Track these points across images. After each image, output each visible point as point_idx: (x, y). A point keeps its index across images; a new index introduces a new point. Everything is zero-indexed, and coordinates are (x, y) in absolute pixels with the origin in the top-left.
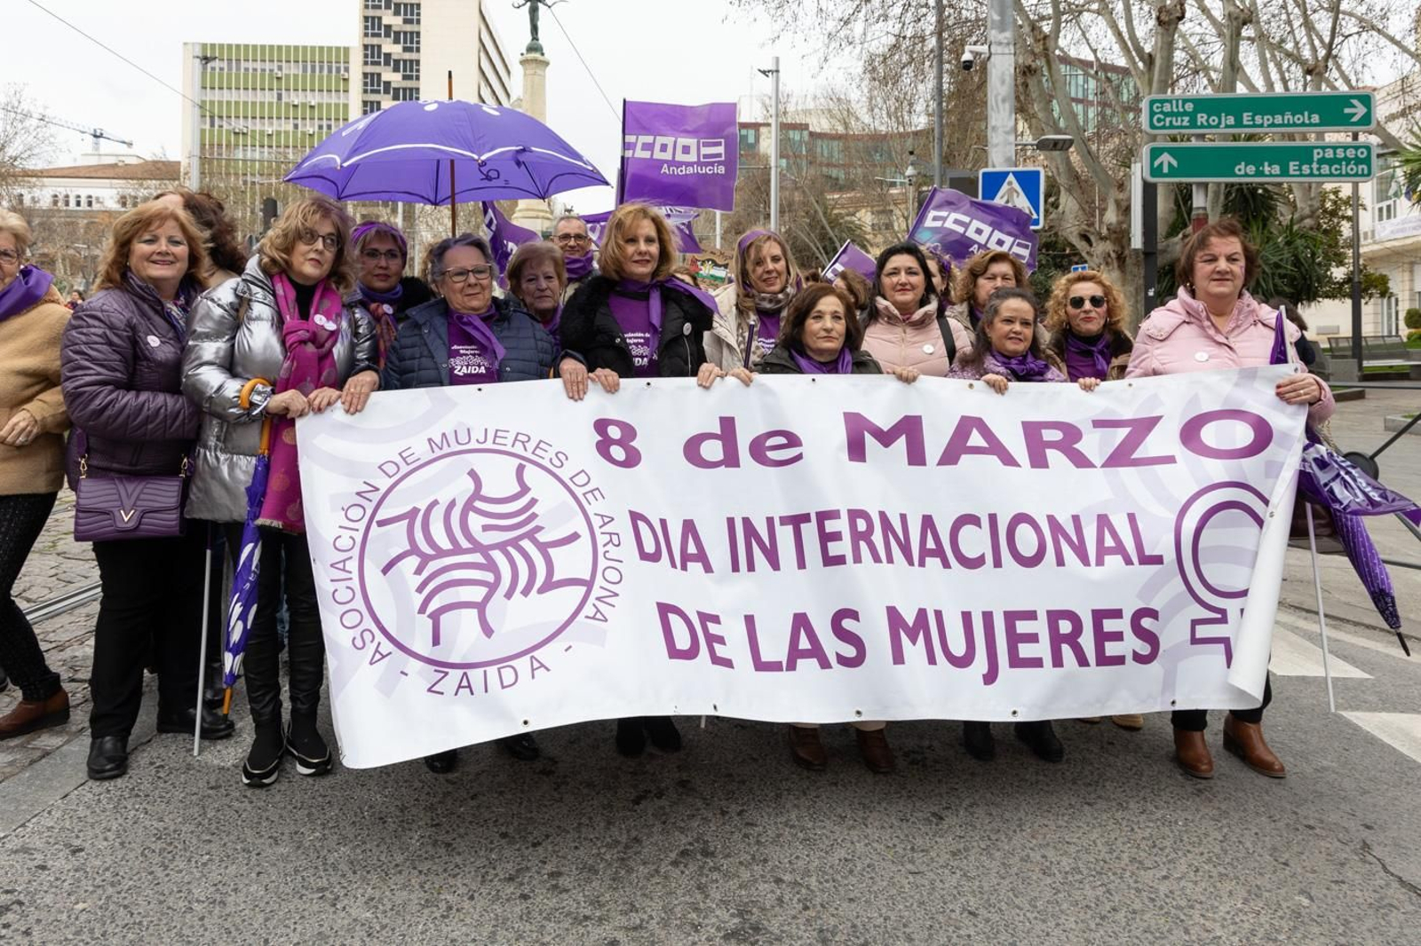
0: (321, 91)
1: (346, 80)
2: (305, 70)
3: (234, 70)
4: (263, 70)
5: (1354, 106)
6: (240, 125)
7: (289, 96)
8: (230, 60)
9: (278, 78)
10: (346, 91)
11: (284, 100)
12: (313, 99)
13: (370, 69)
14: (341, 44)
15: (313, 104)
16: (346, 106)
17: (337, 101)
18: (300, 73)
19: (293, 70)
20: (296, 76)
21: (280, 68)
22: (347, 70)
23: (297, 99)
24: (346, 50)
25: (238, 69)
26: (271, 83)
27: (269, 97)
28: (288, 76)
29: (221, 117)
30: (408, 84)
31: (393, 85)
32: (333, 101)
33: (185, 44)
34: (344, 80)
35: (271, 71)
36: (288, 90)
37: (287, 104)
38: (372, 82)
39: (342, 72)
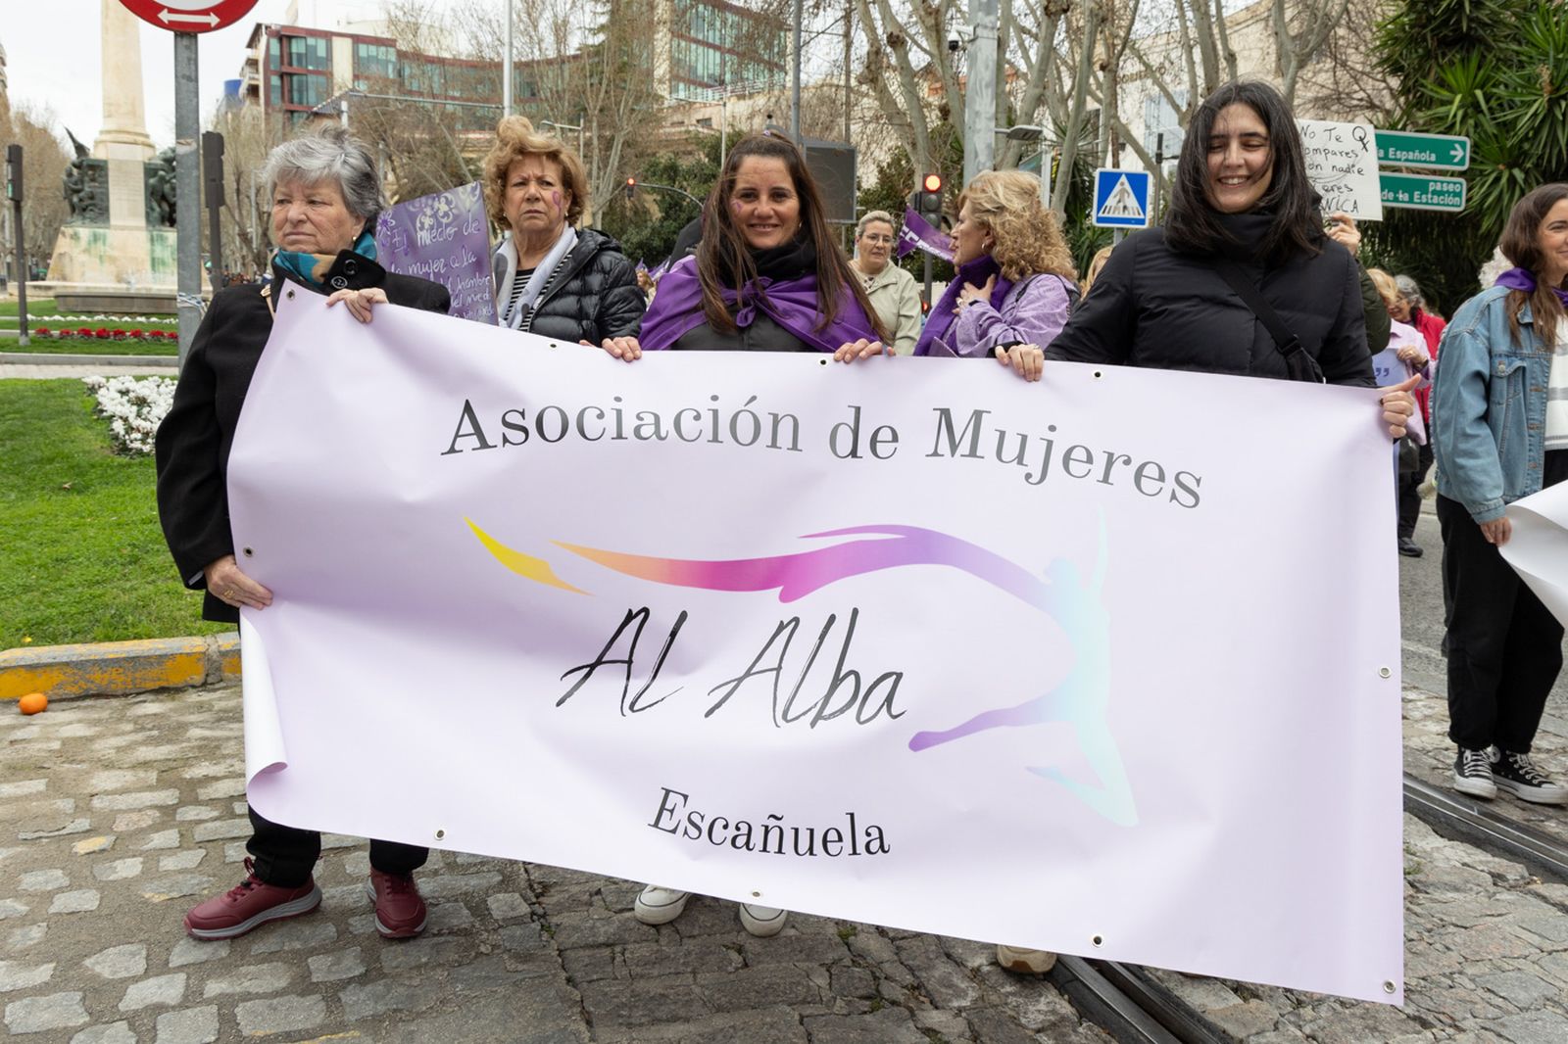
5: (1455, 149)
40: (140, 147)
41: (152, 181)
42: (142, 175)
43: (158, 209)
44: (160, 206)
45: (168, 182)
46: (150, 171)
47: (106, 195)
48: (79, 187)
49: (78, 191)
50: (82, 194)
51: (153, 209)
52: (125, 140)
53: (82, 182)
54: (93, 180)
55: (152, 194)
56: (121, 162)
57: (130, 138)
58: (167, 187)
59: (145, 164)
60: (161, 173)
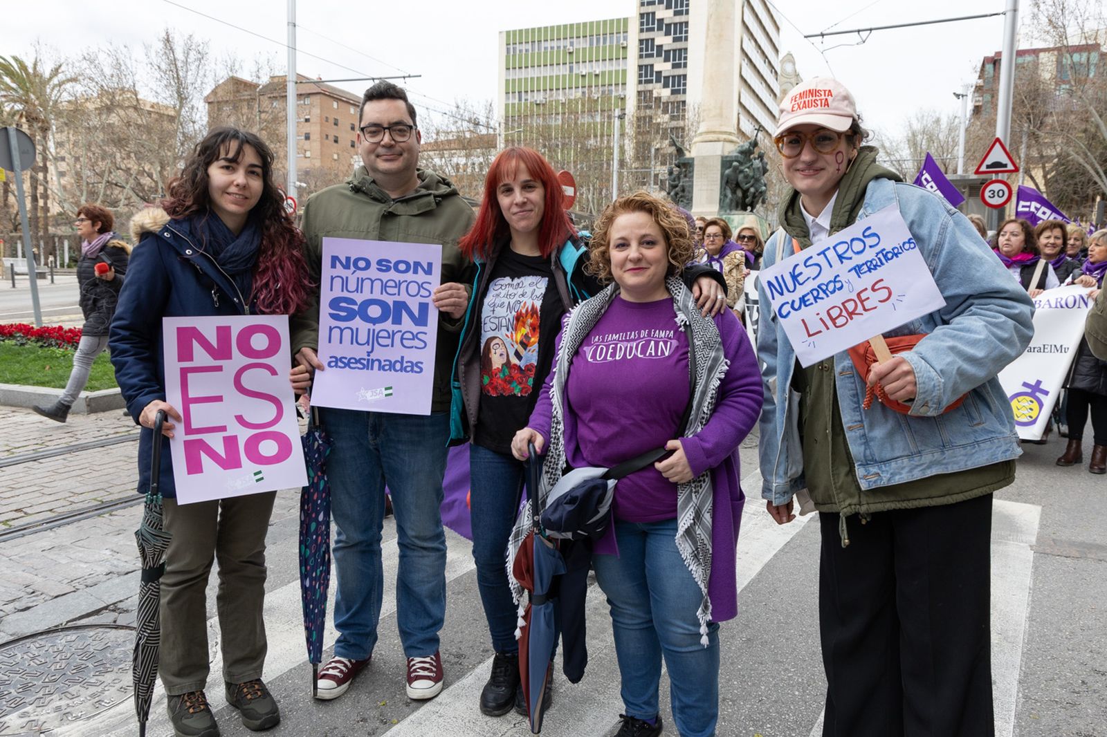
0: (604, 60)
1: (625, 48)
2: (591, 44)
3: (536, 50)
4: (559, 47)
6: (539, 97)
7: (579, 69)
8: (533, 42)
9: (570, 53)
10: (625, 58)
11: (575, 72)
12: (598, 68)
13: (645, 35)
14: (621, 16)
15: (597, 73)
16: (624, 71)
17: (617, 68)
18: (588, 46)
19: (582, 44)
20: (584, 49)
21: (572, 44)
22: (625, 39)
23: (584, 69)
24: (626, 20)
25: (539, 49)
26: (565, 58)
27: (563, 70)
28: (578, 50)
29: (526, 92)
30: (678, 45)
31: (665, 48)
32: (614, 68)
33: (500, 32)
34: (623, 48)
35: (565, 47)
36: (578, 62)
37: (577, 75)
38: (647, 46)
39: (622, 41)
40: (721, 143)
41: (727, 172)
42: (719, 167)
43: (730, 195)
44: (734, 192)
45: (742, 172)
46: (726, 163)
47: (692, 186)
48: (676, 183)
49: (676, 186)
50: (677, 189)
51: (726, 196)
52: (711, 138)
53: (679, 178)
54: (685, 176)
55: (727, 182)
56: (704, 158)
57: (713, 137)
58: (741, 177)
59: (722, 157)
60: (735, 164)
